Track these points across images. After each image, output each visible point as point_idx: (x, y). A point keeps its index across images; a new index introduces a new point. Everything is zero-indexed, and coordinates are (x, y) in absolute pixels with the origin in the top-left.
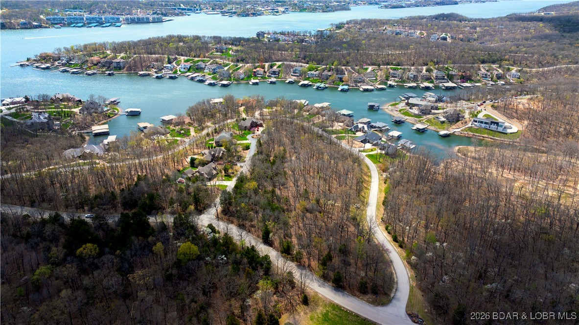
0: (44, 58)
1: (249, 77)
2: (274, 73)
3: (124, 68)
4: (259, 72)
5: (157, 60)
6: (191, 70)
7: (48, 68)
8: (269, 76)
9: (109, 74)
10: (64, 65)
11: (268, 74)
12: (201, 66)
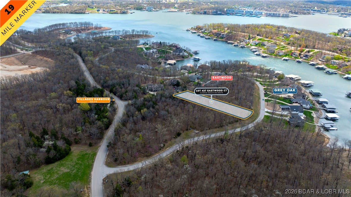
0: (198, 28)
1: (286, 55)
2: (306, 56)
3: (224, 38)
4: (296, 54)
5: (244, 36)
6: (257, 45)
7: (195, 33)
8: (301, 58)
9: (215, 39)
10: (202, 32)
11: (302, 56)
12: (264, 44)
